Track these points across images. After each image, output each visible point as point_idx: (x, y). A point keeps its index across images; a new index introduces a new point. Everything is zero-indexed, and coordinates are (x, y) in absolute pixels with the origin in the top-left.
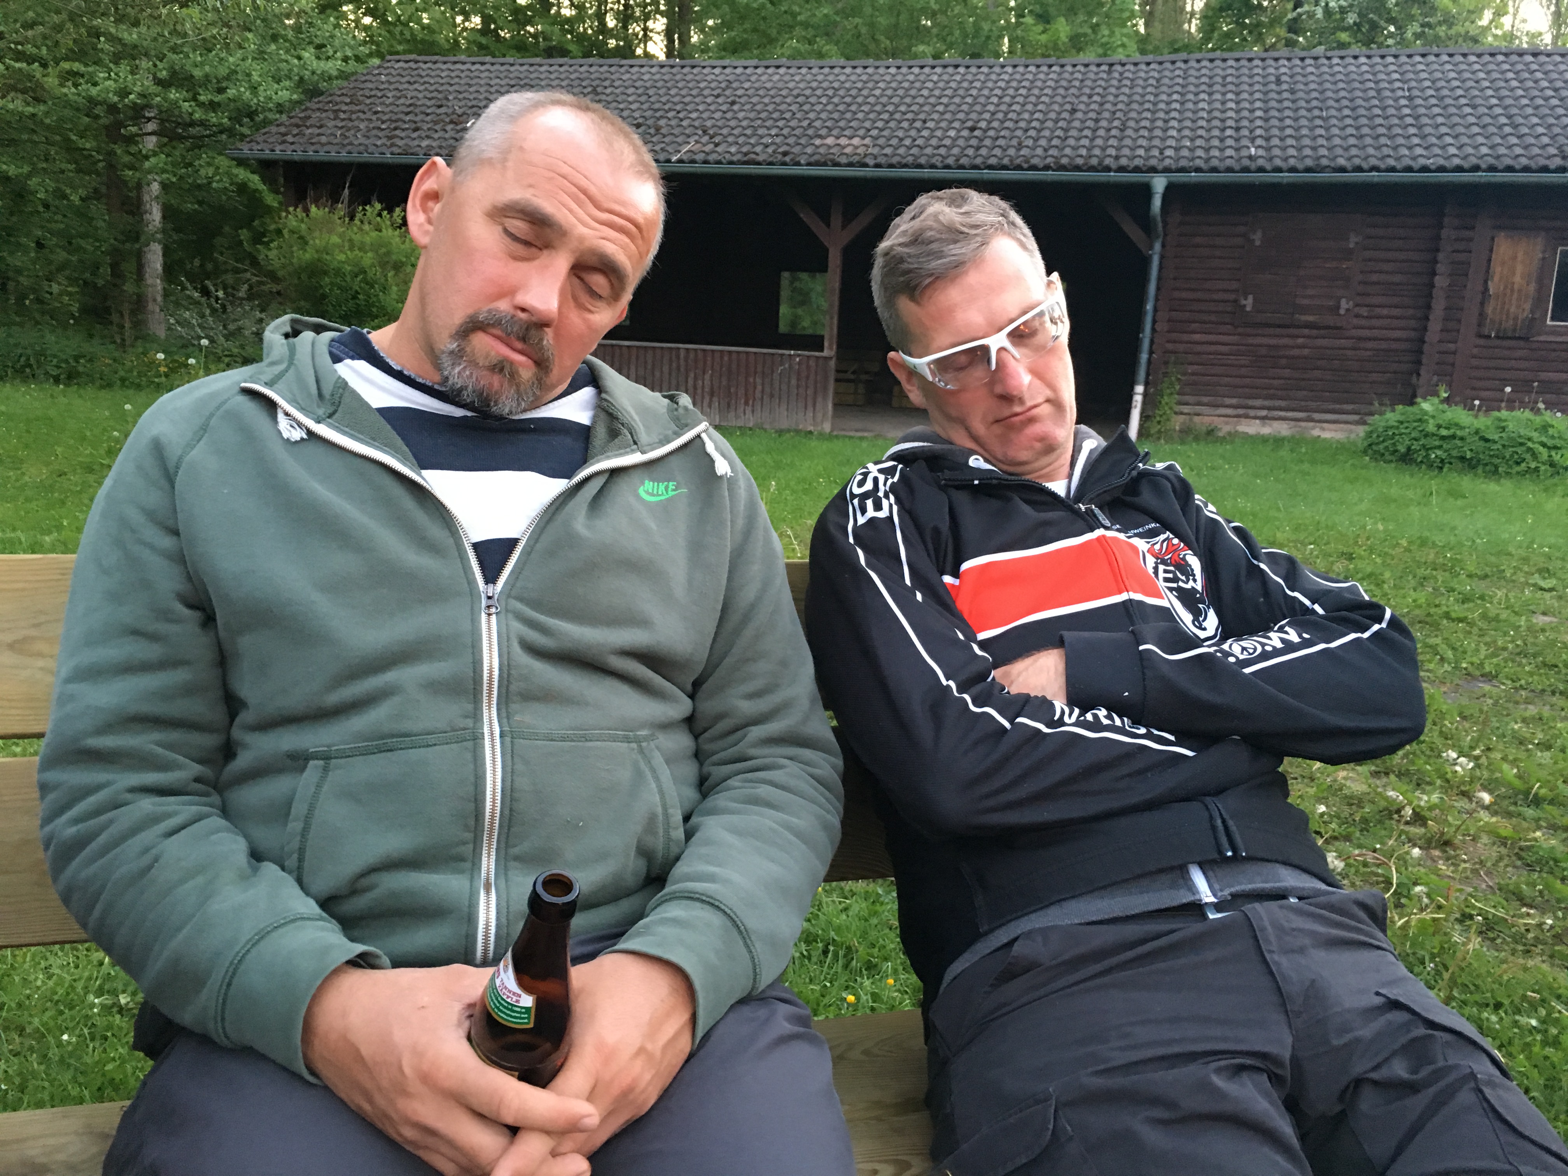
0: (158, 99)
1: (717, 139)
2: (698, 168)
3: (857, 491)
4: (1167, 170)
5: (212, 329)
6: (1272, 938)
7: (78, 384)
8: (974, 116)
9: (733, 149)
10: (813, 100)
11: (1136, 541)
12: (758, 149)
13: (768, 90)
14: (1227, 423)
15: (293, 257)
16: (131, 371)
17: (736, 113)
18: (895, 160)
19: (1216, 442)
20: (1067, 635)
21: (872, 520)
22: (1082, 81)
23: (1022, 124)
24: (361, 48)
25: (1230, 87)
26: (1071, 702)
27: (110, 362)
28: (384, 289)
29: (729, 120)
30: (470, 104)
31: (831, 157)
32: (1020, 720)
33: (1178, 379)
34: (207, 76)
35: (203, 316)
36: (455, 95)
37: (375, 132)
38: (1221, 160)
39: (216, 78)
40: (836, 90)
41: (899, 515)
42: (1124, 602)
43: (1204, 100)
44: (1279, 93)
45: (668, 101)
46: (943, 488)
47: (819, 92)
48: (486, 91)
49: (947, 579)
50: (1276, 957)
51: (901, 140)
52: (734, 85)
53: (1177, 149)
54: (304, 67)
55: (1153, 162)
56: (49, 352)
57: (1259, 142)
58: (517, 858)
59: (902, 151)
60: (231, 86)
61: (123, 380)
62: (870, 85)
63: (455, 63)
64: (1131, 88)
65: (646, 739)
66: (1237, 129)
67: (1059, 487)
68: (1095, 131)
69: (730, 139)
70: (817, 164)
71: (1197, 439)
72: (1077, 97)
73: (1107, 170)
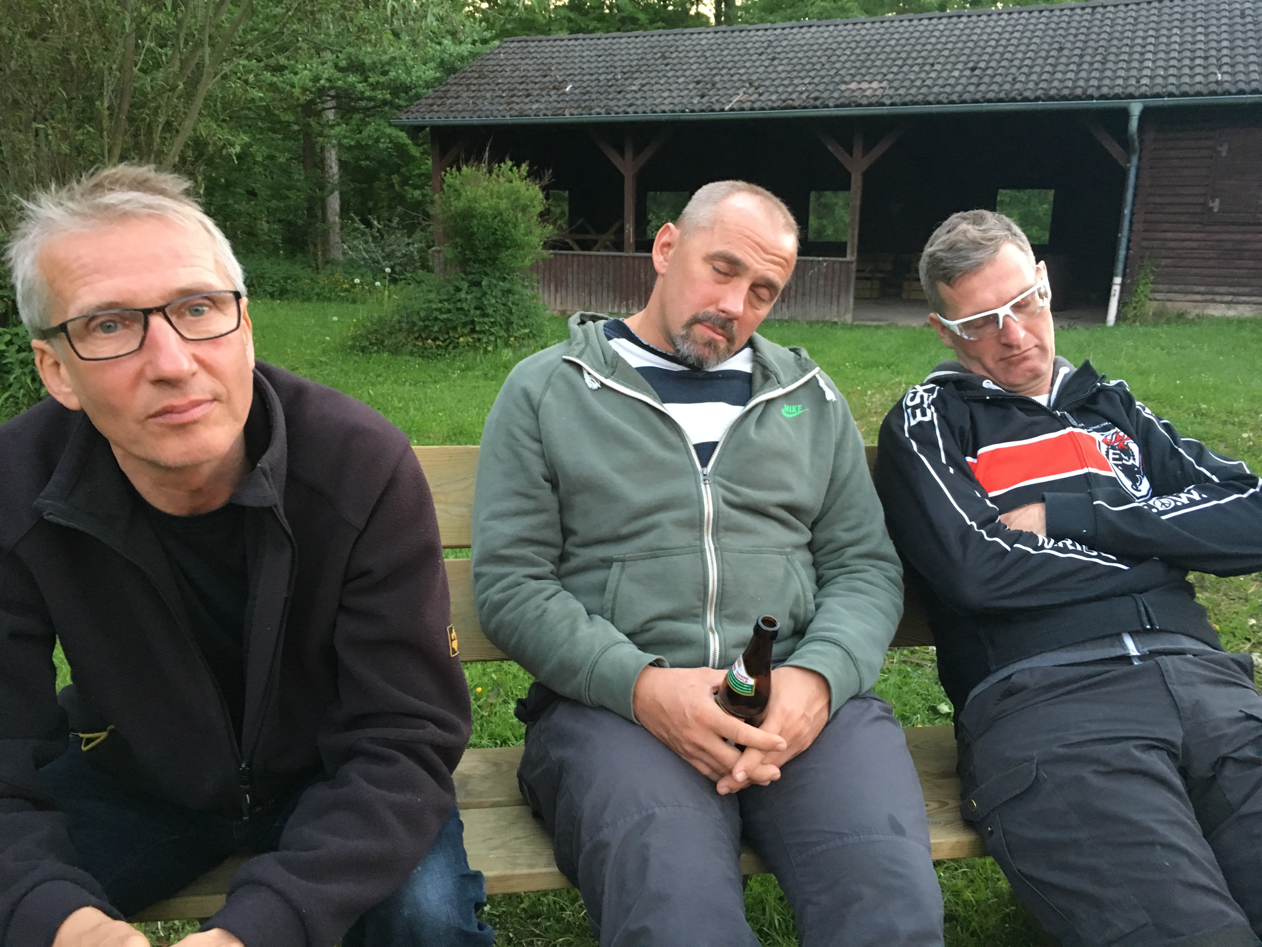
0: (340, 82)
1: (761, 90)
2: (748, 114)
3: (910, 404)
4: (1143, 96)
5: (374, 252)
6: (1173, 676)
7: (288, 299)
8: (974, 58)
9: (774, 97)
10: (838, 52)
11: (1095, 435)
12: (794, 96)
13: (802, 46)
14: (1195, 307)
15: (451, 205)
16: (323, 288)
17: (776, 67)
18: (908, 98)
19: (1186, 323)
20: (1046, 494)
21: (920, 423)
22: (1069, 23)
23: (1017, 63)
24: (485, 33)
25: (1200, 22)
26: (1049, 536)
27: (309, 281)
28: (515, 226)
29: (770, 73)
30: (568, 73)
31: (854, 99)
32: (1016, 545)
33: (1152, 271)
34: (374, 63)
35: (366, 242)
36: (556, 66)
37: (497, 100)
38: (1191, 86)
39: (380, 63)
40: (858, 42)
41: (938, 419)
42: (1085, 475)
43: (1177, 34)
44: (1244, 25)
45: (722, 61)
46: (966, 402)
47: (844, 45)
48: (580, 62)
49: (969, 459)
50: (1175, 687)
51: (913, 81)
52: (774, 44)
53: (1151, 78)
54: (444, 51)
55: (1131, 90)
56: (267, 275)
57: (1225, 68)
58: (727, 617)
59: (913, 91)
60: (392, 69)
61: (318, 295)
62: (887, 36)
63: (555, 40)
64: (1111, 27)
65: (790, 553)
66: (1206, 58)
67: (1042, 400)
68: (1080, 65)
69: (772, 89)
70: (843, 105)
71: (1168, 322)
72: (1064, 37)
73: (1090, 98)
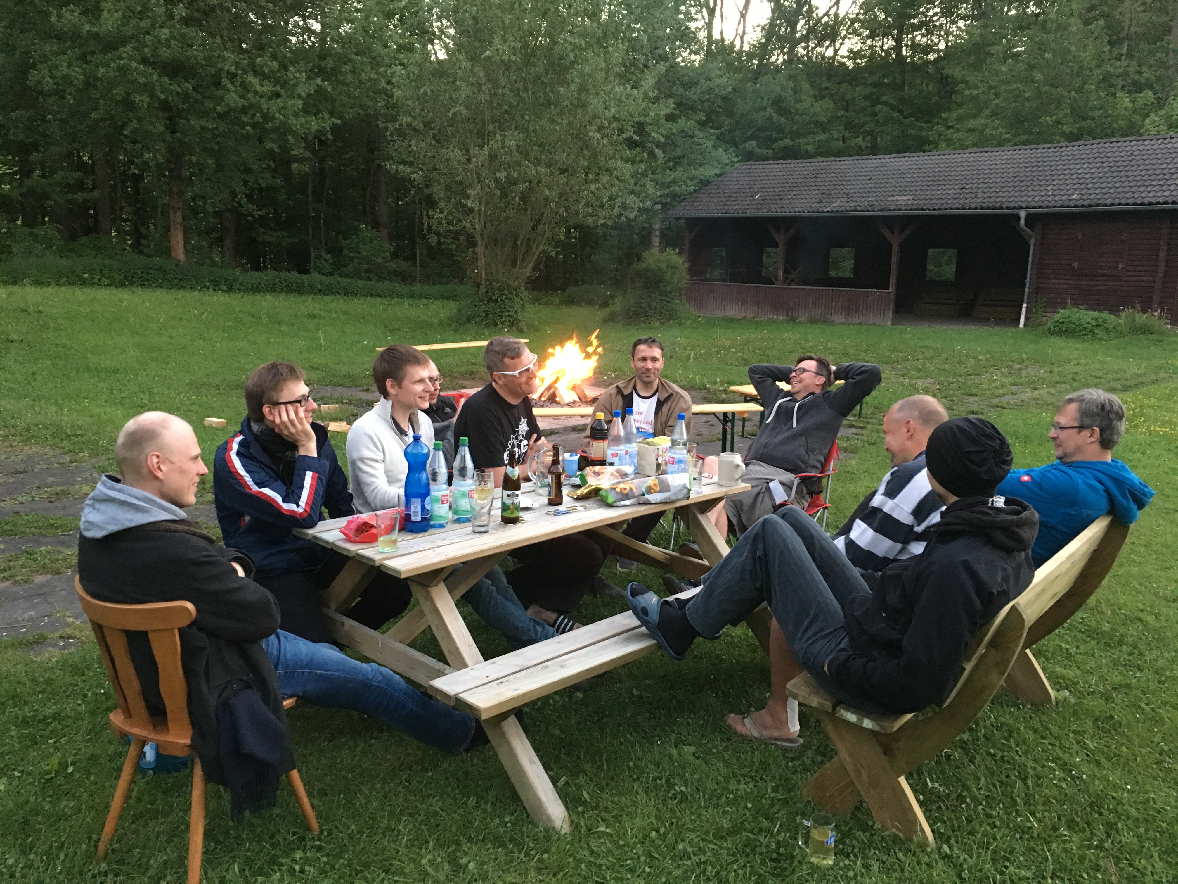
1: (850, 199)
4: (1027, 208)
8: (969, 181)
12: (863, 204)
29: (862, 189)
30: (762, 186)
33: (1044, 301)
38: (1056, 202)
51: (926, 196)
53: (1042, 196)
55: (1021, 204)
57: (1083, 191)
69: (855, 199)
73: (1001, 208)
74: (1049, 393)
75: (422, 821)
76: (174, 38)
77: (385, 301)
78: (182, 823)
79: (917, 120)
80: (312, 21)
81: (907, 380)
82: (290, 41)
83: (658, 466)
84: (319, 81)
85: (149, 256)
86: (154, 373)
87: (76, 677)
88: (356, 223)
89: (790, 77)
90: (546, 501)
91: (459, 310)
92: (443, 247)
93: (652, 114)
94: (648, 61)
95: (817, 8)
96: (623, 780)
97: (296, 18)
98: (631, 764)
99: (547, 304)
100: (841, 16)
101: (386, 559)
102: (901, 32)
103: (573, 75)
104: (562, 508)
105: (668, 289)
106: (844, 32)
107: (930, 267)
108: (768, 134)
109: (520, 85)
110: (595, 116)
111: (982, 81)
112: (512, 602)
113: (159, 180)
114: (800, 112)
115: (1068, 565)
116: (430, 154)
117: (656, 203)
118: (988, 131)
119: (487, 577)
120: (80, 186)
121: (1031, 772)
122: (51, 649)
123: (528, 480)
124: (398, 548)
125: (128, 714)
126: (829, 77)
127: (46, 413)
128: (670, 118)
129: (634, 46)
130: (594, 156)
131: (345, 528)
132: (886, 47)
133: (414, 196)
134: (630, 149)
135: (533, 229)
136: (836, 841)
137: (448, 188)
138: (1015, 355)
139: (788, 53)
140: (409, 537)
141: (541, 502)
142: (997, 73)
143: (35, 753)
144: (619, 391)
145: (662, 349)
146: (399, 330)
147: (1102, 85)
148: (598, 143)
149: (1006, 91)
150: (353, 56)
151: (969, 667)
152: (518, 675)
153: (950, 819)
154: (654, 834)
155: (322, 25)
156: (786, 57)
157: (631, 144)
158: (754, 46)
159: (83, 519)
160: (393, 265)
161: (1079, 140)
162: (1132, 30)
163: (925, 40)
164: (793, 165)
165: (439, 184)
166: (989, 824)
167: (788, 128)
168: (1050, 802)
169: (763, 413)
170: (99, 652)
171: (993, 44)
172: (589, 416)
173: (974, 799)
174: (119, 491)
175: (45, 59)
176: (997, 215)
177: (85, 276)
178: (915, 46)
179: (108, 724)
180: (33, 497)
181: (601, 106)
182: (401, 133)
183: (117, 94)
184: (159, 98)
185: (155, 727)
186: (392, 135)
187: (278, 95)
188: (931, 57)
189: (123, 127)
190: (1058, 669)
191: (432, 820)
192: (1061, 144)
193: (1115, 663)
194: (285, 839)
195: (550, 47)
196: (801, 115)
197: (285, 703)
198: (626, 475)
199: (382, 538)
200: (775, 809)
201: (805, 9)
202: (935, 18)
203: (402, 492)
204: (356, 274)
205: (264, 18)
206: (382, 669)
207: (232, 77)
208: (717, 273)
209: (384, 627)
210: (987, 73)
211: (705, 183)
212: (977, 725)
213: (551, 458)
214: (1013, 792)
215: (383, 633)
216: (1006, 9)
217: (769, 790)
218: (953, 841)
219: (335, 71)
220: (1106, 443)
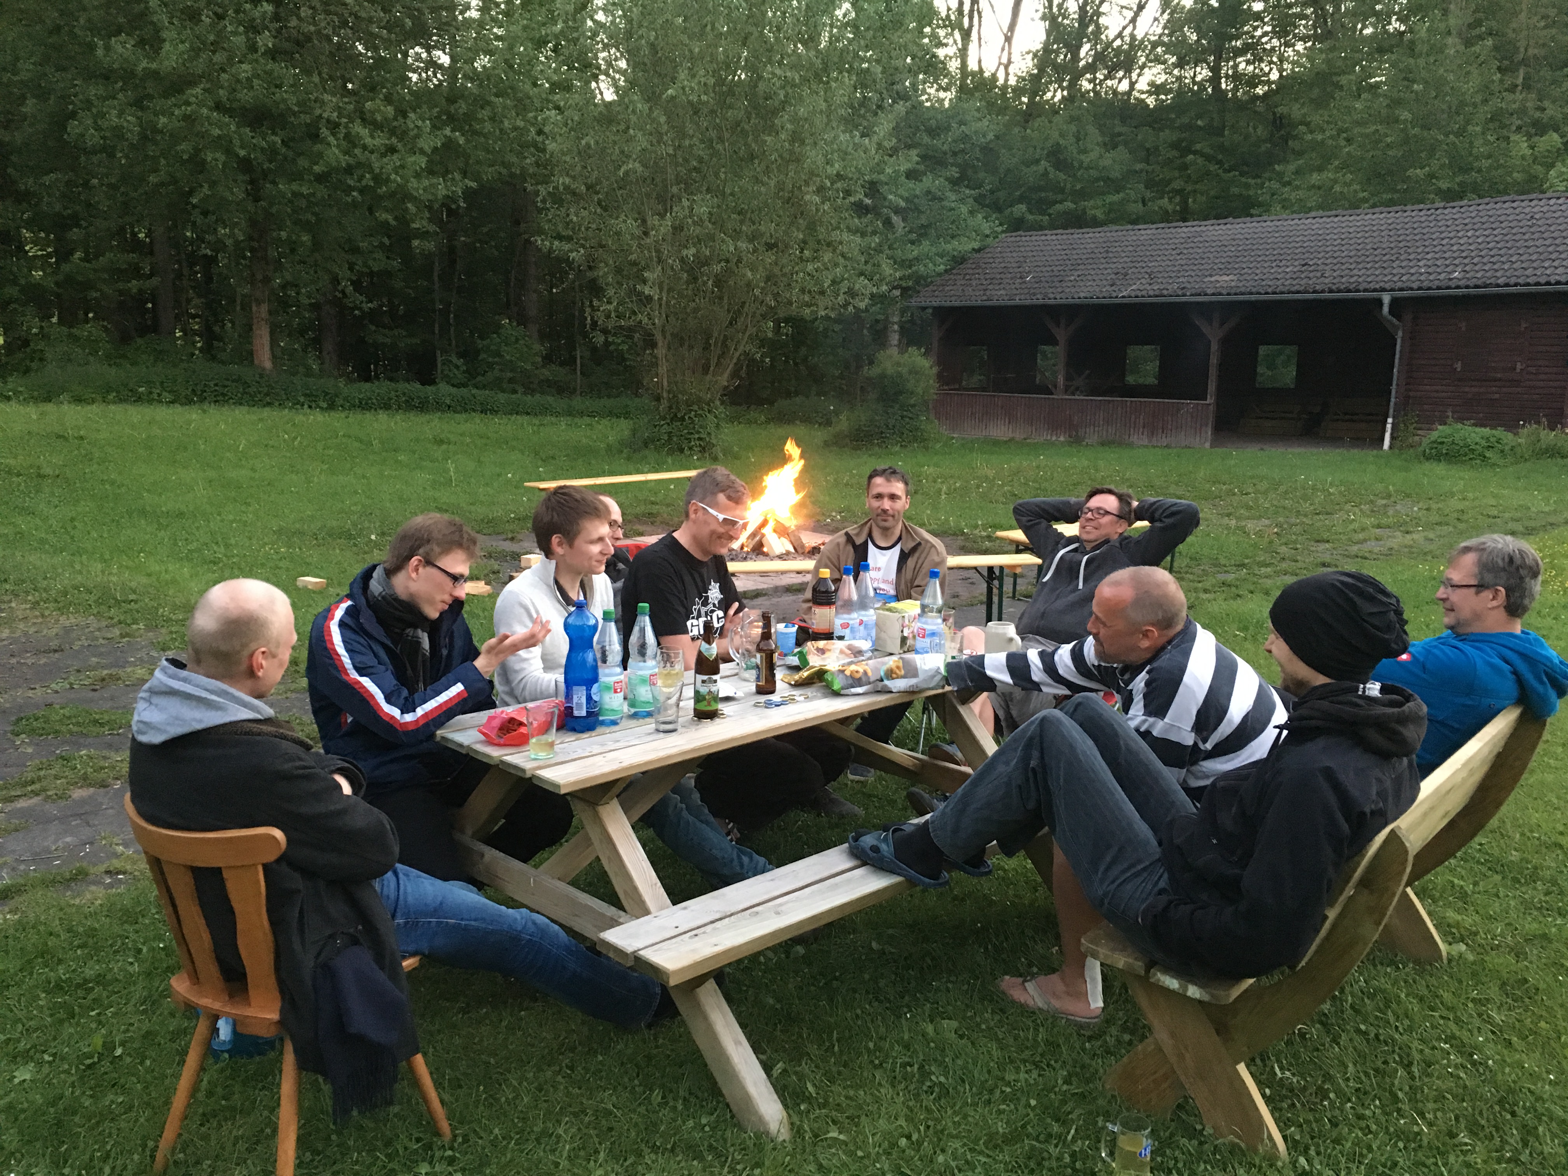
1: (1153, 281)
2: (1133, 300)
4: (1392, 290)
8: (1314, 255)
9: (1157, 287)
12: (1171, 286)
30: (1039, 264)
33: (1416, 414)
36: (1031, 258)
38: (1431, 281)
48: (1049, 255)
51: (1256, 275)
53: (1412, 275)
55: (1384, 285)
59: (1249, 283)
69: (1161, 280)
70: (1195, 294)
73: (1358, 291)
74: (1427, 539)
75: (589, 1123)
76: (258, 76)
77: (536, 421)
78: (267, 1125)
79: (1241, 175)
80: (439, 53)
81: (1233, 522)
82: (410, 79)
83: (904, 640)
84: (447, 131)
85: (223, 363)
86: (231, 517)
87: (126, 926)
88: (497, 317)
89: (1072, 119)
90: (753, 688)
91: (634, 432)
92: (612, 348)
93: (889, 170)
94: (883, 100)
95: (1107, 28)
96: (860, 1067)
97: (418, 49)
98: (871, 1045)
99: (749, 422)
100: (1139, 37)
101: (540, 768)
102: (1219, 59)
103: (784, 120)
104: (775, 698)
105: (912, 402)
106: (1143, 59)
107: (1260, 369)
108: (1043, 195)
109: (713, 134)
110: (812, 174)
111: (1328, 122)
112: (707, 823)
113: (238, 264)
114: (1085, 165)
115: (1464, 774)
116: (594, 226)
117: (895, 288)
118: (1337, 188)
119: (674, 791)
120: (136, 272)
121: (1417, 1056)
122: (93, 888)
123: (728, 660)
124: (556, 753)
125: (195, 978)
126: (1123, 121)
127: (89, 572)
128: (911, 175)
129: (864, 80)
130: (812, 227)
131: (484, 726)
132: (1199, 78)
133: (574, 282)
134: (859, 217)
135: (731, 323)
136: (1152, 1152)
137: (618, 270)
138: (1380, 487)
139: (1069, 88)
140: (570, 737)
141: (747, 690)
142: (1349, 110)
143: (71, 1030)
144: (849, 538)
145: (906, 484)
146: (553, 458)
147: (1491, 126)
148: (817, 210)
149: (1361, 135)
150: (493, 98)
151: (1332, 914)
152: (718, 924)
153: (1307, 1122)
154: (903, 1142)
155: (452, 58)
156: (1065, 93)
157: (860, 209)
158: (1024, 79)
159: (136, 718)
160: (546, 373)
161: (1461, 199)
162: (1531, 52)
163: (1251, 68)
164: (1076, 235)
165: (607, 265)
166: (1361, 1129)
167: (1069, 186)
168: (1444, 1097)
169: (1040, 567)
170: (156, 893)
171: (1344, 73)
172: (808, 572)
173: (1339, 1093)
174: (185, 680)
175: (88, 104)
176: (1353, 300)
177: (141, 390)
178: (1237, 77)
179: (168, 992)
180: (71, 684)
181: (820, 160)
182: (557, 199)
183: (183, 151)
184: (237, 156)
185: (231, 996)
186: (544, 201)
187: (392, 150)
188: (1260, 91)
189: (191, 193)
190: (1452, 915)
191: (604, 1122)
192: (1437, 205)
193: (1527, 906)
194: (406, 1148)
195: (753, 83)
196: (1086, 169)
197: (404, 964)
198: (858, 653)
199: (534, 740)
200: (1068, 1108)
201: (1090, 29)
202: (1264, 40)
203: (561, 678)
204: (497, 385)
205: (376, 49)
206: (535, 916)
207: (334, 126)
208: (976, 379)
209: (537, 858)
210: (1335, 112)
211: (959, 261)
212: (1342, 991)
213: (760, 631)
214: (1393, 1084)
215: (536, 867)
216: (1359, 26)
217: (1060, 1082)
218: (1312, 1152)
219: (469, 117)
220: (1514, 609)
